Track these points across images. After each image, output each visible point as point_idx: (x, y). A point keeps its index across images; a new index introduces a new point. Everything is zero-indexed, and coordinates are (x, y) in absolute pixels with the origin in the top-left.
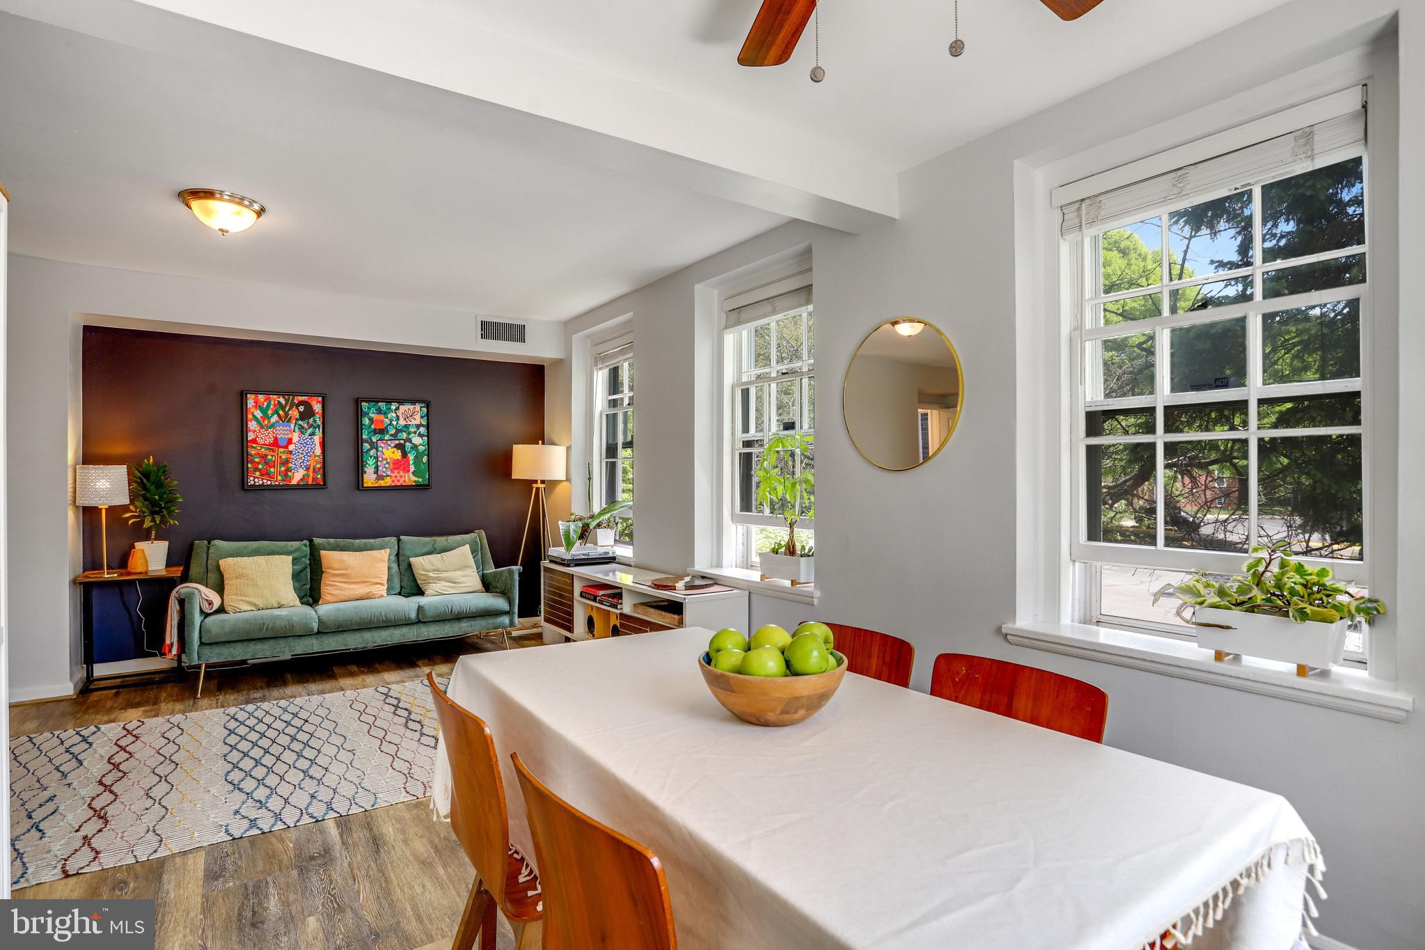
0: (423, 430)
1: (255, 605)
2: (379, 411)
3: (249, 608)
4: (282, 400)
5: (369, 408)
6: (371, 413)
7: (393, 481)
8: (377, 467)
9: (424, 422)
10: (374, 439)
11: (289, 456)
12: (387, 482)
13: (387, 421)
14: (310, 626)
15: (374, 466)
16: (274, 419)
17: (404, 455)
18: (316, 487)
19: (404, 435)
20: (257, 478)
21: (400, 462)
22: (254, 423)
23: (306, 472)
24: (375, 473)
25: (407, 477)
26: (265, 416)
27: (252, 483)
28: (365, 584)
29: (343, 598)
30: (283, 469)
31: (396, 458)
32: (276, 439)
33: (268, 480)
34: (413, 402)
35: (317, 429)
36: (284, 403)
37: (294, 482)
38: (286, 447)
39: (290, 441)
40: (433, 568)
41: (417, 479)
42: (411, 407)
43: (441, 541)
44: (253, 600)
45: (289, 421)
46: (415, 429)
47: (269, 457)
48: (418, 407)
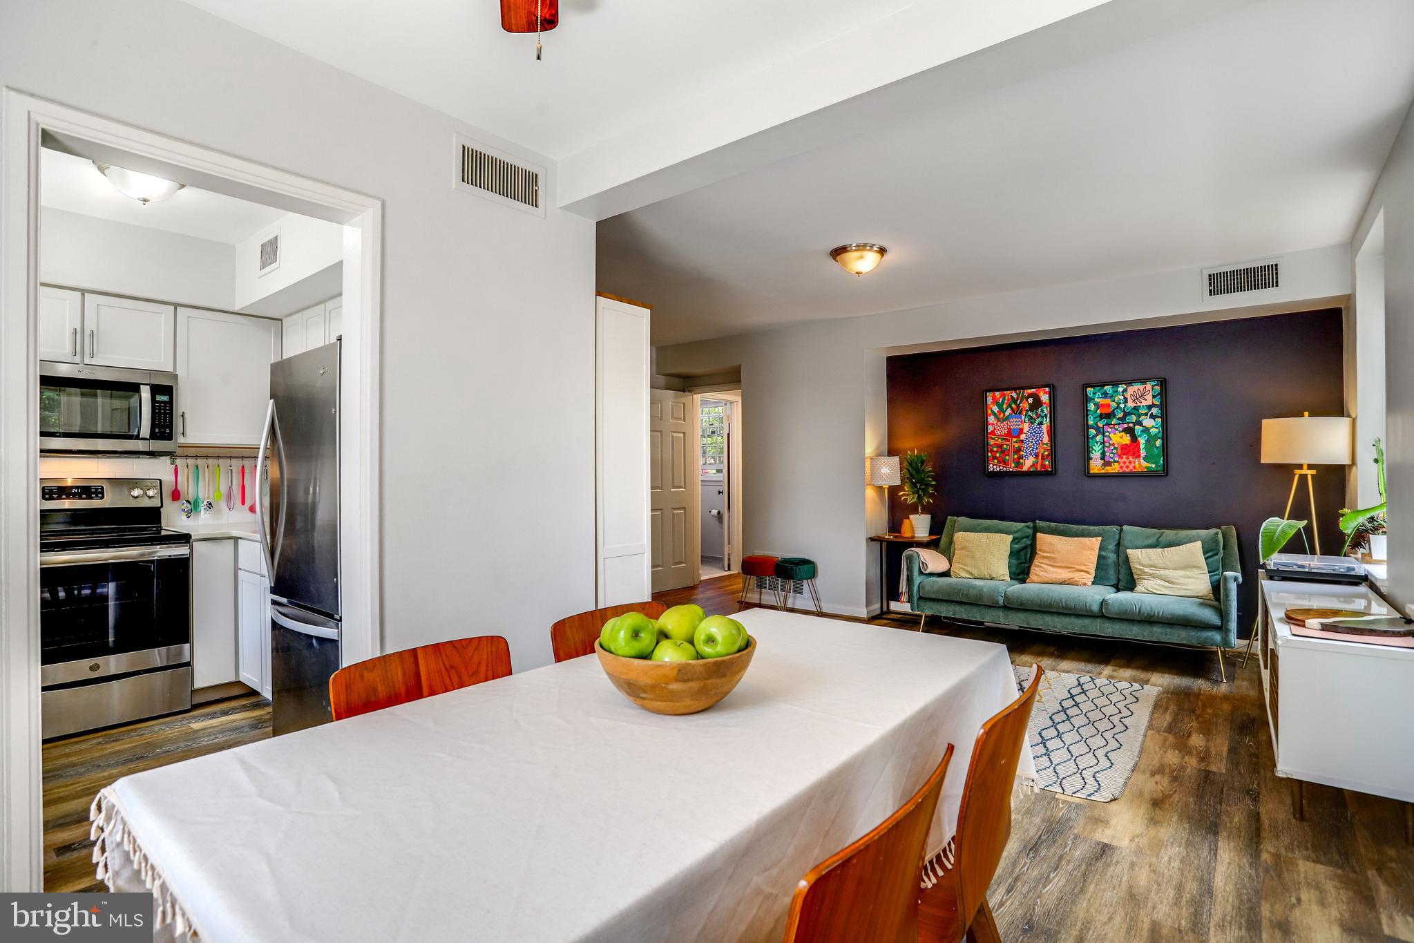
0: (1155, 411)
1: (971, 574)
2: (1105, 395)
3: (968, 576)
4: (1014, 395)
5: (1094, 393)
6: (1096, 397)
7: (1121, 467)
8: (1103, 454)
9: (1157, 402)
10: (1100, 424)
11: (1020, 444)
12: (1115, 468)
13: (1114, 405)
14: (996, 599)
15: (1101, 451)
16: (1008, 412)
17: (1134, 439)
18: (1045, 474)
19: (1134, 418)
20: (996, 465)
21: (1129, 446)
22: (992, 417)
23: (1035, 459)
24: (1101, 459)
25: (1137, 463)
26: (1002, 411)
27: (992, 469)
28: (1069, 570)
29: (1046, 580)
30: (1016, 456)
31: (1124, 443)
32: (1009, 429)
33: (1004, 467)
34: (1143, 381)
35: (1045, 419)
36: (1015, 397)
37: (1025, 469)
38: (1018, 437)
39: (1021, 431)
40: (1149, 562)
41: (1149, 465)
42: (1141, 387)
43: (1169, 534)
44: (969, 569)
45: (1020, 413)
46: (1146, 411)
47: (1005, 446)
48: (1149, 386)
